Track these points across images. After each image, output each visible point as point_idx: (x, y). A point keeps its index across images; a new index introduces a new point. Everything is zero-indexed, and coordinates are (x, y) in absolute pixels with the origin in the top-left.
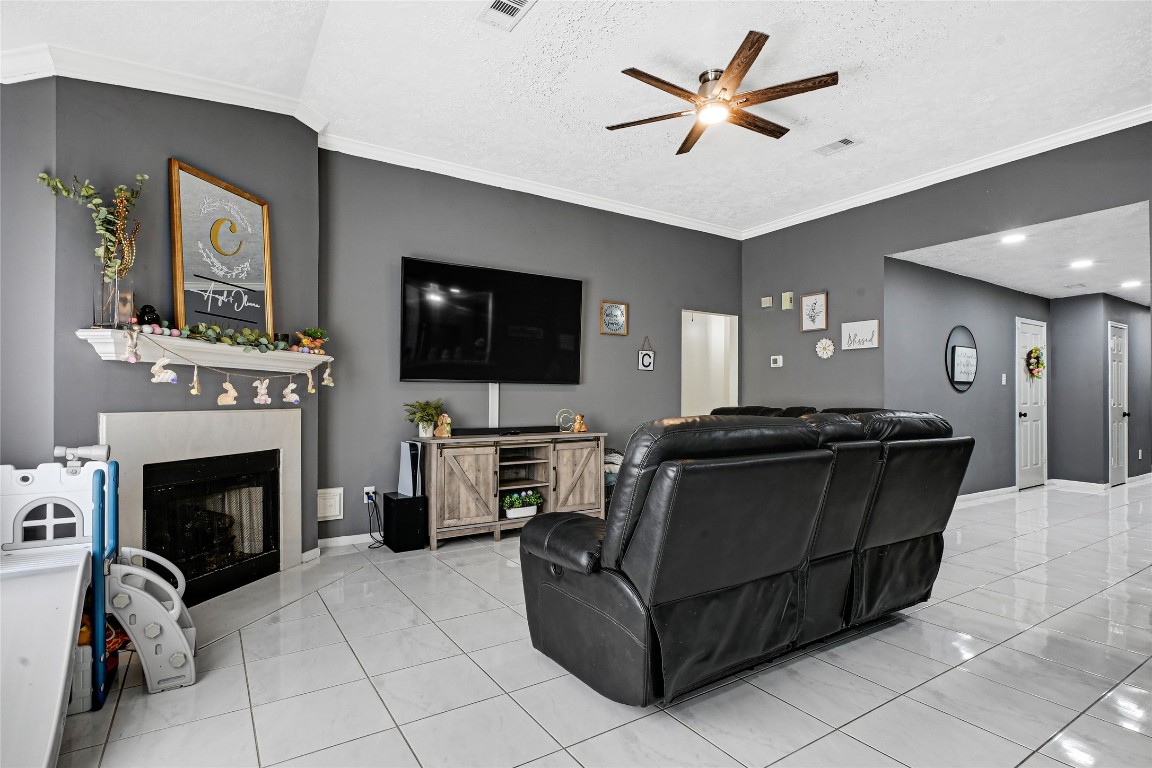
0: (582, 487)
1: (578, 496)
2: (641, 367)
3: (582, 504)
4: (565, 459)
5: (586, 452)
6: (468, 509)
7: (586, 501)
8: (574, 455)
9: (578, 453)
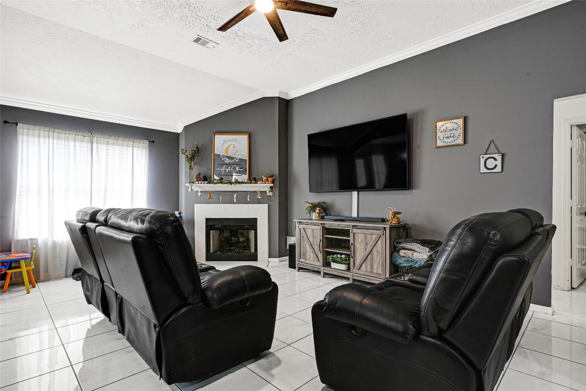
0: (372, 260)
1: (369, 267)
2: (483, 170)
3: (372, 272)
4: (360, 240)
5: (374, 237)
6: (310, 256)
7: (375, 271)
8: (365, 238)
9: (369, 237)
